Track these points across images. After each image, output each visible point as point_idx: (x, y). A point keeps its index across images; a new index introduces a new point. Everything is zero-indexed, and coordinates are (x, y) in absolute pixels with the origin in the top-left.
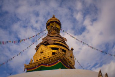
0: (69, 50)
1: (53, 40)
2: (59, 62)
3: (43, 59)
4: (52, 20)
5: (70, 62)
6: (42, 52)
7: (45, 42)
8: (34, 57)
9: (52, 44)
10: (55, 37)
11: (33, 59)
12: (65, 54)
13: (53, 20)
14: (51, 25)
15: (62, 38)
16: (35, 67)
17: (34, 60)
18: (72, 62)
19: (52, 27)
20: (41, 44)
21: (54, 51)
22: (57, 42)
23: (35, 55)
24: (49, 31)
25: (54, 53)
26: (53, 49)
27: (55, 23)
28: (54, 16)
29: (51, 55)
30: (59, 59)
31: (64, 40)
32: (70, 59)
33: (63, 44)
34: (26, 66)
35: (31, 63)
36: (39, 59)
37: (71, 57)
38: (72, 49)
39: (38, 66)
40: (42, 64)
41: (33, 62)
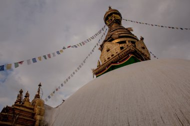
0: (138, 40)
1: (117, 33)
2: (131, 56)
3: (111, 57)
4: (109, 13)
5: (143, 54)
6: (108, 50)
7: (109, 38)
8: (100, 58)
9: (117, 39)
10: (118, 30)
11: (100, 61)
12: (135, 46)
13: (111, 12)
14: (110, 18)
15: (127, 29)
16: (105, 69)
17: (102, 61)
18: (146, 53)
19: (111, 20)
20: (105, 41)
21: (121, 45)
22: (122, 35)
23: (101, 55)
24: (110, 26)
25: (122, 48)
26: (120, 43)
27: (113, 15)
28: (110, 8)
29: (119, 51)
30: (130, 53)
31: (128, 31)
32: (143, 51)
33: (129, 35)
34: (94, 71)
35: (99, 66)
36: (107, 59)
37: (144, 48)
38: (142, 39)
39: (107, 67)
40: (112, 63)
41: (101, 64)
